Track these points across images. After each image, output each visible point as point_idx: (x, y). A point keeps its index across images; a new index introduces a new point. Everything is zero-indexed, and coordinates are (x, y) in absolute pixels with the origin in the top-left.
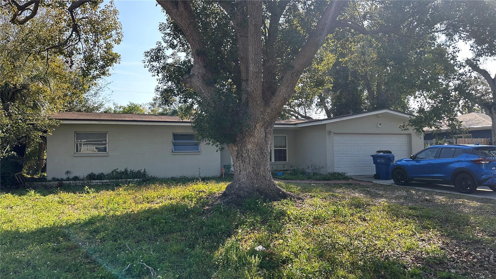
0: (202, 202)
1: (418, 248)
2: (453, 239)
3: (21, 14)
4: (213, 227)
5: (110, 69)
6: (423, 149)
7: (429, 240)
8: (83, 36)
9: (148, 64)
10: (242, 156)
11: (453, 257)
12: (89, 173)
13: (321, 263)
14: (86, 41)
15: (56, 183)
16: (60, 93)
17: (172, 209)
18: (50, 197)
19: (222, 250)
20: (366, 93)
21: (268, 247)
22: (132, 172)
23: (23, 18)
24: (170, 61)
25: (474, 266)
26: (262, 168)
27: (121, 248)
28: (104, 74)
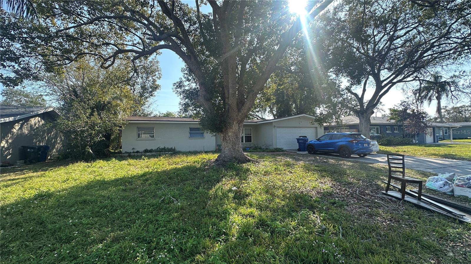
0: (204, 164)
1: (319, 187)
2: (337, 182)
3: (106, 63)
4: (209, 177)
5: (155, 93)
6: (324, 135)
7: (325, 183)
8: (140, 75)
9: (175, 90)
10: (226, 140)
11: (337, 192)
12: (145, 149)
13: (266, 195)
14: (142, 78)
15: (127, 154)
16: (129, 106)
17: (188, 168)
18: (124, 162)
19: (213, 189)
20: (294, 105)
21: (239, 188)
22: (168, 149)
23: (107, 66)
24: (187, 88)
25: (348, 196)
26: (237, 146)
27: (160, 189)
28: (152, 95)
